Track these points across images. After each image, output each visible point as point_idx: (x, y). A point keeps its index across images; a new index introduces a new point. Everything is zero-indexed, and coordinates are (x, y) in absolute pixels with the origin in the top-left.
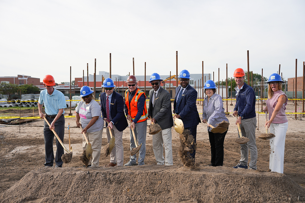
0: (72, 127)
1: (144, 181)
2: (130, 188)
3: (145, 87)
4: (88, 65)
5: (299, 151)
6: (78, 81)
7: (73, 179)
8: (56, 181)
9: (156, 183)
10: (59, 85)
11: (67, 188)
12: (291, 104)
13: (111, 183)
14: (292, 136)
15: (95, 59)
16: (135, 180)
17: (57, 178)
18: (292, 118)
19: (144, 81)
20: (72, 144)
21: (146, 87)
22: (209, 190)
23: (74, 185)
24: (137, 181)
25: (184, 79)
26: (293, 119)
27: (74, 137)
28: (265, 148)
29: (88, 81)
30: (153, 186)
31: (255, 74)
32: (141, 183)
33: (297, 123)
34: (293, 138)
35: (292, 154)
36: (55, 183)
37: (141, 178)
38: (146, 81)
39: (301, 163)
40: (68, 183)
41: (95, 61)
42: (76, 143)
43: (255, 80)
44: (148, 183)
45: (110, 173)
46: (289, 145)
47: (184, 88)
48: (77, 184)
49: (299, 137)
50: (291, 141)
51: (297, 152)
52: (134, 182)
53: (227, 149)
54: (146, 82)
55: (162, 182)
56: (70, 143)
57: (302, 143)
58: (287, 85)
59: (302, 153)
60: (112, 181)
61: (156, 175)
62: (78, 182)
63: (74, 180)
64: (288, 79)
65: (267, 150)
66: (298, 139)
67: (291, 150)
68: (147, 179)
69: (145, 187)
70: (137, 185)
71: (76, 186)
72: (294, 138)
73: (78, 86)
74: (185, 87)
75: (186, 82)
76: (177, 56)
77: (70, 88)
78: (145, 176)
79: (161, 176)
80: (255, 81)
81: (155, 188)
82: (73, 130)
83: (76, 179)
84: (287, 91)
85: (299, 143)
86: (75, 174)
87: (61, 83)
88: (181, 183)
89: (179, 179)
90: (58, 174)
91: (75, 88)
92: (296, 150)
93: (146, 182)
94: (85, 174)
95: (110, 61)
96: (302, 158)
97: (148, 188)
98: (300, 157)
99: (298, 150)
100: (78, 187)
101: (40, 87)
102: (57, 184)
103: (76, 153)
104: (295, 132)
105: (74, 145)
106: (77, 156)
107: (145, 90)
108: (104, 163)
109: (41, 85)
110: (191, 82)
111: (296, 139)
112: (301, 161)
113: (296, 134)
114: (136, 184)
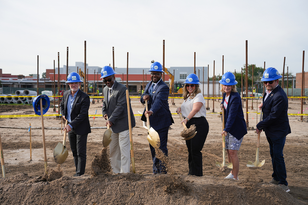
0: (38, 128)
1: (114, 193)
2: (96, 202)
3: (127, 81)
4: (59, 54)
5: (301, 159)
6: (50, 73)
7: (27, 192)
8: (5, 194)
9: (127, 195)
10: (26, 77)
11: (19, 203)
12: (298, 103)
13: (74, 195)
14: (295, 141)
15: (68, 47)
16: (104, 192)
17: (7, 191)
18: (297, 120)
19: (126, 75)
20: (35, 149)
21: (129, 81)
22: (189, 203)
23: (29, 199)
24: (105, 192)
25: (155, 73)
26: (299, 120)
27: (39, 140)
28: (262, 154)
29: (59, 73)
30: (124, 199)
31: (259, 68)
32: (110, 195)
33: (303, 126)
34: (296, 143)
35: (292, 162)
36: (4, 197)
37: (111, 190)
38: (129, 74)
39: (301, 173)
40: (21, 197)
41: (68, 49)
42: (40, 148)
43: (258, 74)
44: (119, 196)
45: (74, 184)
46: (290, 151)
47: (155, 84)
48: (32, 198)
49: (303, 141)
50: (293, 146)
51: (298, 159)
52: (102, 194)
53: (217, 155)
54: (128, 76)
55: (135, 194)
56: (31, 147)
57: (306, 148)
58: (295, 81)
59: (304, 160)
60: (76, 194)
61: (128, 185)
62: (34, 195)
63: (29, 193)
64: (297, 74)
65: (264, 156)
66: (302, 144)
67: (291, 156)
68: (117, 191)
69: (115, 200)
70: (105, 198)
71: (31, 200)
72: (298, 143)
73: (49, 79)
74: (156, 82)
75: (157, 76)
76: (164, 46)
77: (36, 82)
78: (116, 187)
79: (134, 187)
80: (258, 76)
81: (127, 201)
82: (39, 132)
83: (31, 191)
84: (295, 87)
85: (302, 149)
86: (31, 186)
87: (30, 75)
88: (157, 195)
89: (155, 190)
90: (9, 186)
91: (46, 81)
92: (298, 157)
93: (116, 195)
94: (43, 185)
95: (85, 50)
96: (303, 166)
97: (118, 202)
98: (302, 166)
99: (299, 156)
100: (33, 202)
101: (2, 79)
102: (7, 198)
103: (38, 160)
104: (299, 136)
105: (37, 149)
106: (39, 164)
107: (127, 84)
108: (71, 172)
109: (3, 77)
110: (183, 77)
111: (300, 144)
112: (302, 170)
113: (300, 139)
114: (105, 196)
